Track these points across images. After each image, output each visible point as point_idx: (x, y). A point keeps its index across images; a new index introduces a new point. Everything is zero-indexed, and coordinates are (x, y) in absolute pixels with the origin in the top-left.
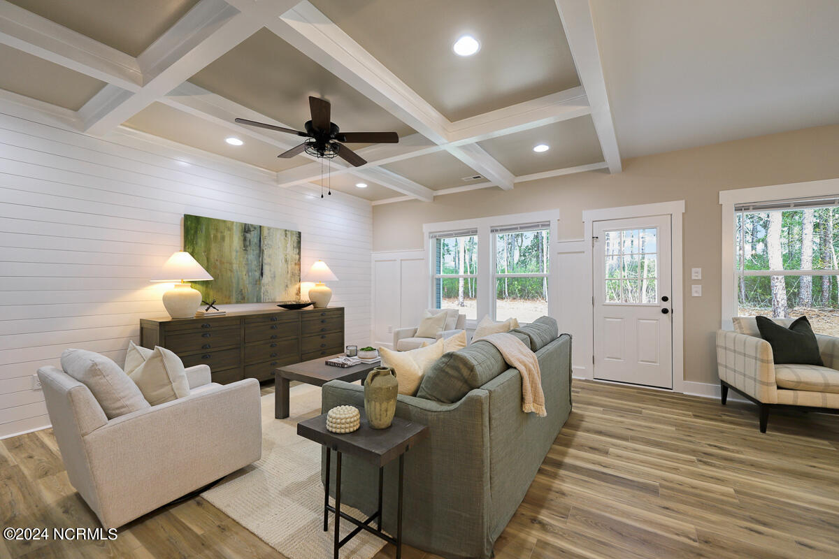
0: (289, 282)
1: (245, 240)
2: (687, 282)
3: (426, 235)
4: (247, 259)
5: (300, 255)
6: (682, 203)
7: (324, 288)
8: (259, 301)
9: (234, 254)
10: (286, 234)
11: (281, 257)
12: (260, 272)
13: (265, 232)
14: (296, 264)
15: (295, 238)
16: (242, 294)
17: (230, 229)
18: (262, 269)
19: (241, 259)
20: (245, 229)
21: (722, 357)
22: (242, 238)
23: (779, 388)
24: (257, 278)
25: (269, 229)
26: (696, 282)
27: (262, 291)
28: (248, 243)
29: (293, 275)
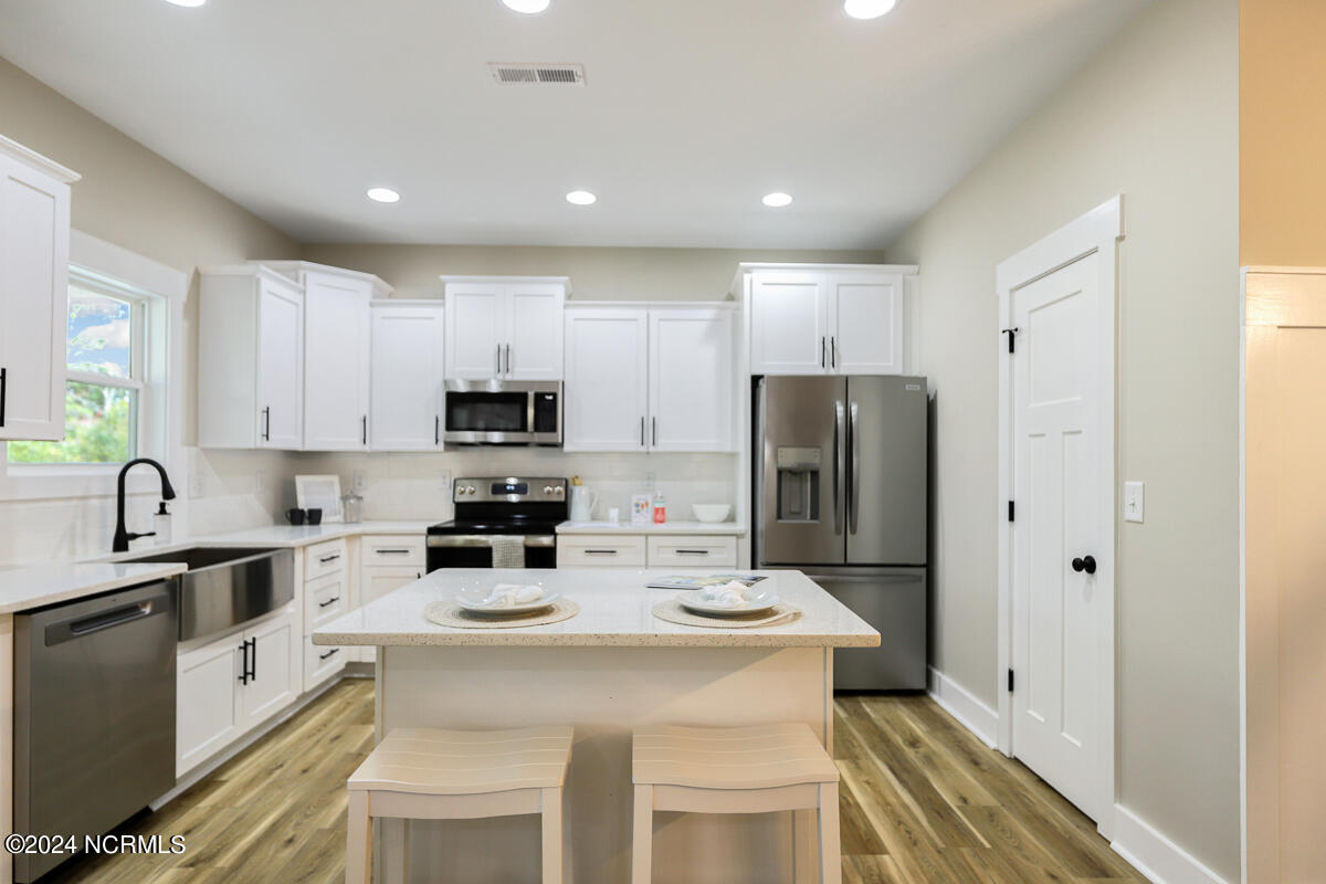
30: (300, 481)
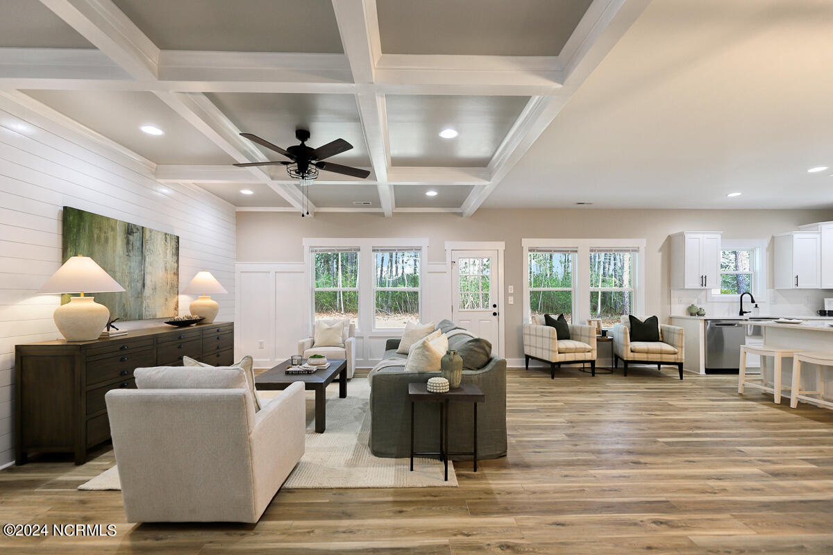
0: (168, 295)
1: (128, 243)
2: (506, 294)
3: (307, 249)
4: (130, 267)
5: (178, 264)
6: (503, 243)
7: (209, 302)
8: (140, 318)
9: (117, 259)
10: (166, 237)
11: (162, 265)
12: (141, 282)
13: (147, 234)
14: (174, 274)
15: (174, 243)
16: (125, 310)
17: (113, 229)
18: (144, 280)
19: (124, 267)
20: (128, 229)
21: (526, 340)
22: (125, 241)
23: (559, 353)
24: (139, 290)
25: (151, 231)
26: (511, 295)
27: (144, 306)
28: (131, 248)
29: (172, 286)
30: (826, 300)
